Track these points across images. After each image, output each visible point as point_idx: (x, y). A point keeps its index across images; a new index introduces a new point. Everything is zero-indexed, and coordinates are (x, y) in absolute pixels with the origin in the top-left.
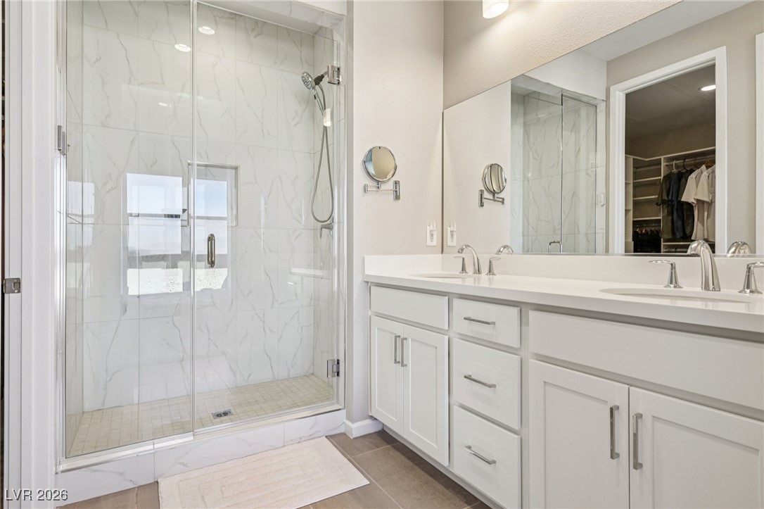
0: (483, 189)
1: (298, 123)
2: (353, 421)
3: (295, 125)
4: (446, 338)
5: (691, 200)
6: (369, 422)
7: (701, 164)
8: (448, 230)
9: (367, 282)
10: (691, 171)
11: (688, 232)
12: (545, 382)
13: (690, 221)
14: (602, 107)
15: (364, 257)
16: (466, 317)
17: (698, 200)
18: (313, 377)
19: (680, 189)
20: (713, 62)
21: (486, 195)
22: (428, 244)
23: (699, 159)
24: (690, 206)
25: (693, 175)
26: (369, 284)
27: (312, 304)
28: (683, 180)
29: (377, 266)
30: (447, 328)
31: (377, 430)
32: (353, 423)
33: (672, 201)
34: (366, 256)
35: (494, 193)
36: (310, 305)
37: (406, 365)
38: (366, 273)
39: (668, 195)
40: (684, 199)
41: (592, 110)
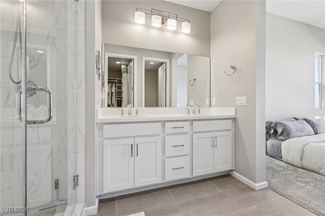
4: (161, 137)
15: (97, 110)
26: (98, 125)
30: (161, 133)
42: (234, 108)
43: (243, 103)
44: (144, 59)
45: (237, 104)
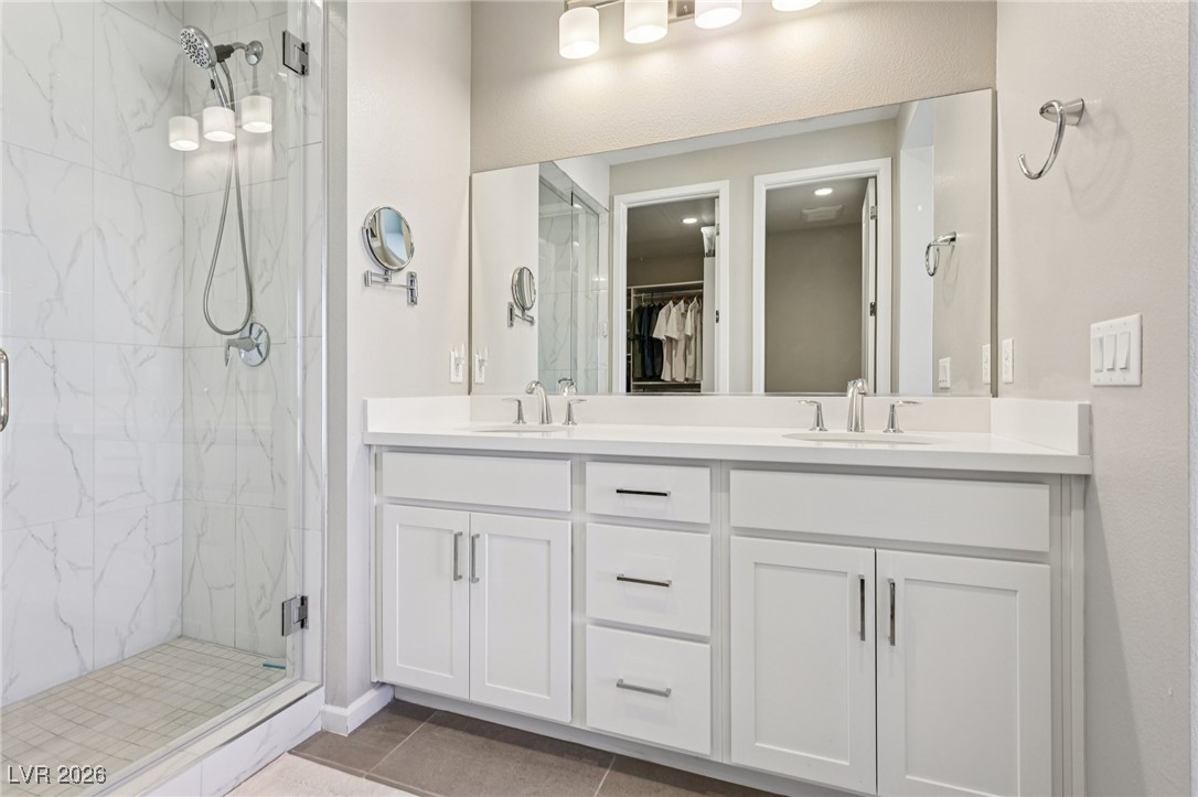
0: (512, 301)
1: (146, 126)
2: (344, 705)
3: (140, 129)
4: (570, 523)
5: (662, 337)
6: (372, 694)
7: (668, 300)
8: (476, 357)
9: (370, 446)
10: (661, 307)
11: (657, 372)
12: (756, 564)
13: (660, 359)
14: (604, 217)
15: (365, 403)
16: (619, 488)
17: (667, 337)
18: (183, 643)
19: (651, 327)
20: (716, 194)
21: (517, 311)
22: (452, 380)
23: (667, 295)
24: (659, 342)
25: (663, 311)
26: (374, 450)
27: (180, 496)
28: (654, 315)
29: (388, 417)
30: (569, 510)
31: (386, 703)
32: (346, 707)
33: (644, 336)
34: (371, 402)
35: (524, 309)
36: (174, 500)
37: (478, 580)
38: (371, 429)
39: (640, 331)
40: (654, 336)
41: (593, 219)
42: (1072, 407)
43: (1117, 368)
44: (762, 184)
45: (1095, 378)
